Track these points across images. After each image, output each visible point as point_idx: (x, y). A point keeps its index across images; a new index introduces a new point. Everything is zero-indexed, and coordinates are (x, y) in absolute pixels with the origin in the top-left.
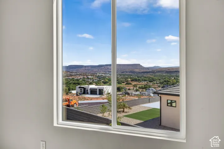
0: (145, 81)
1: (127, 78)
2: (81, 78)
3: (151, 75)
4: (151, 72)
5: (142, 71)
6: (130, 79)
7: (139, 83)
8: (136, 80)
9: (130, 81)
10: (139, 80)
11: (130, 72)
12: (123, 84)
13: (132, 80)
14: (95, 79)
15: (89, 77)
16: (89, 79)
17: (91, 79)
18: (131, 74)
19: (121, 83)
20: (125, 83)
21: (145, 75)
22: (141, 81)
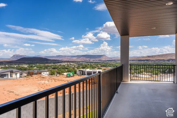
0: (110, 66)
1: (98, 65)
2: (66, 65)
3: (113, 62)
4: (113, 61)
5: (107, 60)
6: (99, 66)
7: (106, 68)
8: (104, 66)
9: (100, 67)
10: (106, 66)
11: (98, 61)
12: (95, 68)
13: (101, 66)
14: (76, 65)
15: (71, 64)
16: (71, 65)
17: (73, 65)
18: (99, 61)
19: (94, 68)
20: (97, 68)
21: (109, 62)
22: (107, 67)
